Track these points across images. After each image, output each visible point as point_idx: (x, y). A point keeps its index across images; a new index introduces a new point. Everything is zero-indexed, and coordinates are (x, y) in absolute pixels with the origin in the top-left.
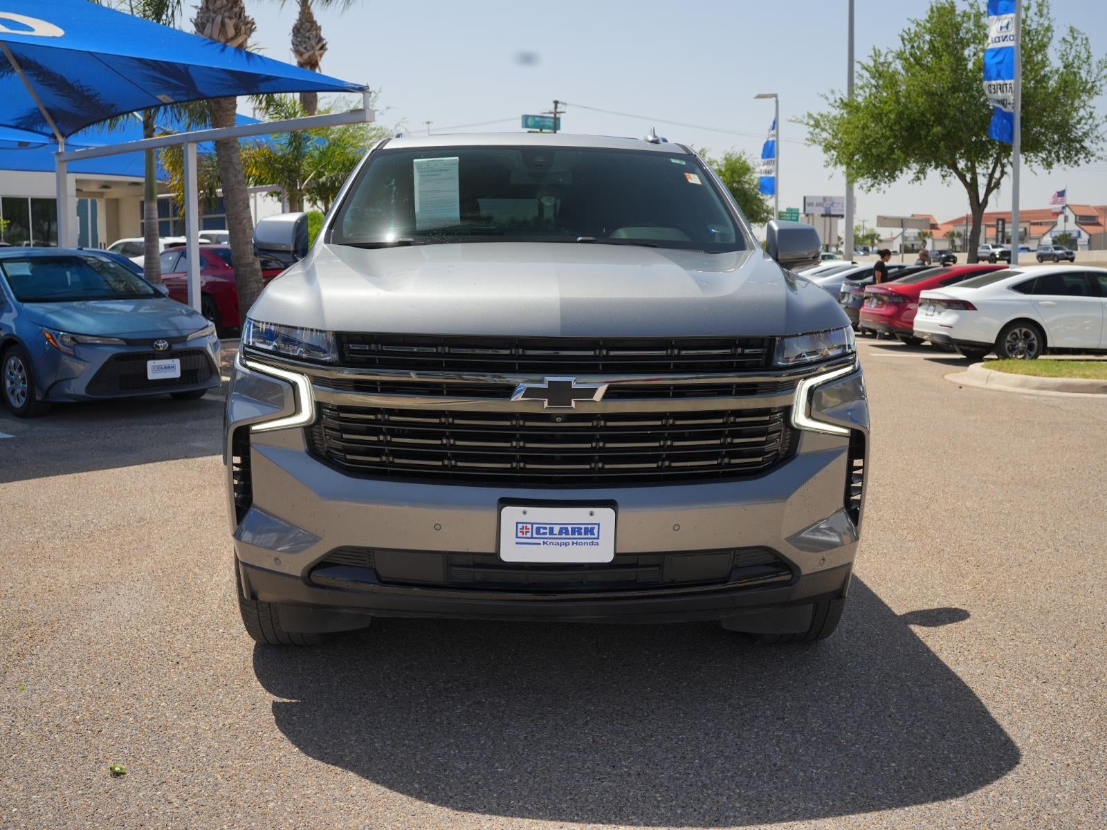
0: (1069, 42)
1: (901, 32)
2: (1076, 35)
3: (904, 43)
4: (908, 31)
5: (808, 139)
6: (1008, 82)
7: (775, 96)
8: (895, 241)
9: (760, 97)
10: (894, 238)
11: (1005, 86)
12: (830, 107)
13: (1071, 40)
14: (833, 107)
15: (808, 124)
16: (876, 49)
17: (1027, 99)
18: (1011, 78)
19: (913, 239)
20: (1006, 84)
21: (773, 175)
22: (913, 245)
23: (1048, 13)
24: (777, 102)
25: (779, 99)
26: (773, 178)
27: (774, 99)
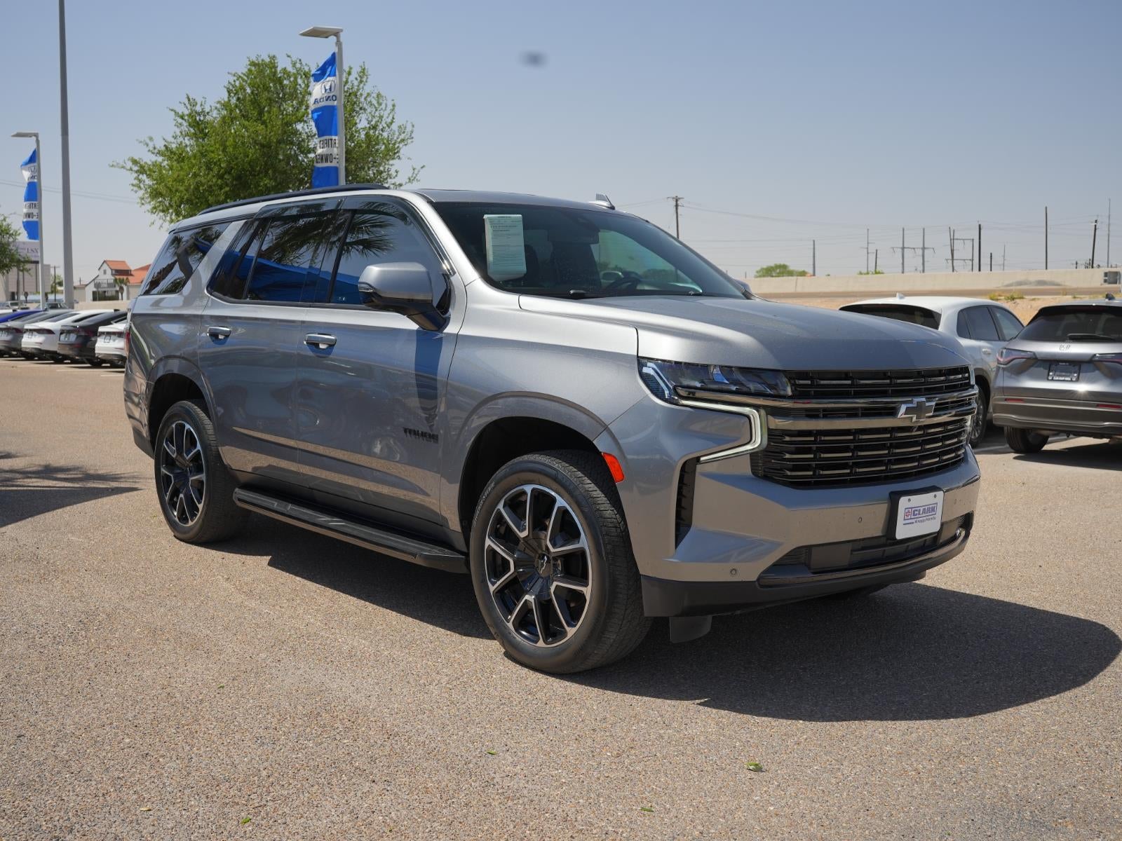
0: (374, 106)
1: (226, 84)
2: (381, 101)
3: (229, 95)
4: (233, 83)
5: (133, 185)
6: (334, 137)
7: (36, 135)
8: (87, 288)
9: (19, 135)
10: (87, 285)
11: (330, 141)
12: (150, 153)
13: (377, 105)
14: (153, 153)
15: (131, 169)
16: (191, 98)
17: (349, 155)
18: (336, 135)
19: (106, 286)
20: (331, 140)
21: (35, 219)
22: (105, 292)
23: (366, 82)
24: (38, 141)
25: (39, 139)
26: (36, 222)
27: (34, 138)
